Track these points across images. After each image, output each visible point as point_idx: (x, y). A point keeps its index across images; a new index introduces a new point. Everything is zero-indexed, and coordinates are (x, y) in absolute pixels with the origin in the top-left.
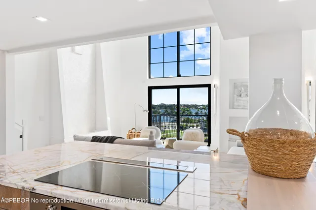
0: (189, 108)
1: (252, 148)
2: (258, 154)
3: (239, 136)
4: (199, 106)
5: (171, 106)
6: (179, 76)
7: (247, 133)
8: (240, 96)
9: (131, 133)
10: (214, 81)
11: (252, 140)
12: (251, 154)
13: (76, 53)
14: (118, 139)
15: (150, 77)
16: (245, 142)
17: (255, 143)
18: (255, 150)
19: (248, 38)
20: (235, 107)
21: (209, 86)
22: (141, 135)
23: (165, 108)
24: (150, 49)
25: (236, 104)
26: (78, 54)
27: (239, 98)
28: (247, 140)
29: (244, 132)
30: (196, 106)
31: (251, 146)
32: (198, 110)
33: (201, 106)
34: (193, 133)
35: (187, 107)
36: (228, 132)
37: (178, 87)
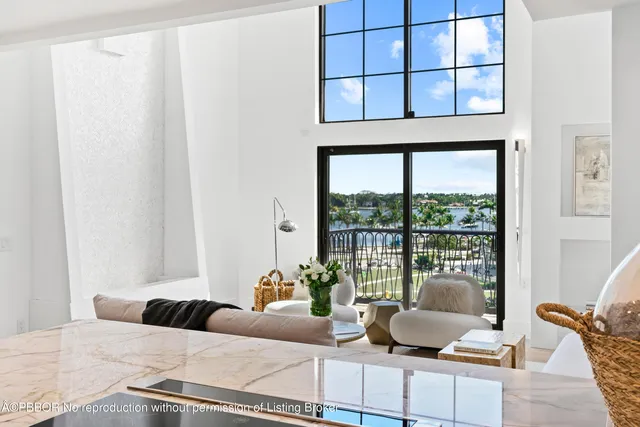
0: (447, 204)
1: (617, 370)
2: (634, 393)
3: (575, 329)
4: (476, 198)
5: (390, 199)
6: (409, 115)
7: (600, 318)
8: (595, 176)
9: (268, 284)
10: (516, 133)
11: (614, 347)
12: (613, 388)
13: (108, 53)
14: (222, 310)
15: (322, 121)
16: (594, 350)
17: (626, 356)
18: (624, 378)
19: (609, 14)
20: (578, 210)
21: (499, 146)
22: (295, 293)
23: (375, 204)
24: (322, 36)
25: (581, 200)
26: (115, 54)
27: (593, 183)
28: (599, 344)
29: (591, 314)
30: (464, 200)
31: (612, 364)
32: (472, 211)
33: (481, 197)
34: (448, 289)
35: (441, 202)
36: (542, 316)
37: (407, 150)
